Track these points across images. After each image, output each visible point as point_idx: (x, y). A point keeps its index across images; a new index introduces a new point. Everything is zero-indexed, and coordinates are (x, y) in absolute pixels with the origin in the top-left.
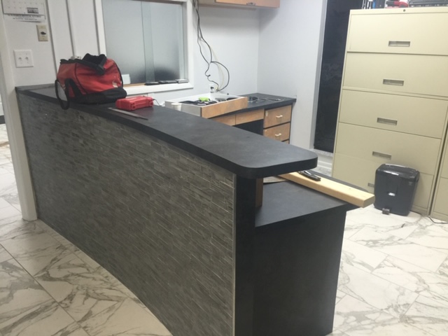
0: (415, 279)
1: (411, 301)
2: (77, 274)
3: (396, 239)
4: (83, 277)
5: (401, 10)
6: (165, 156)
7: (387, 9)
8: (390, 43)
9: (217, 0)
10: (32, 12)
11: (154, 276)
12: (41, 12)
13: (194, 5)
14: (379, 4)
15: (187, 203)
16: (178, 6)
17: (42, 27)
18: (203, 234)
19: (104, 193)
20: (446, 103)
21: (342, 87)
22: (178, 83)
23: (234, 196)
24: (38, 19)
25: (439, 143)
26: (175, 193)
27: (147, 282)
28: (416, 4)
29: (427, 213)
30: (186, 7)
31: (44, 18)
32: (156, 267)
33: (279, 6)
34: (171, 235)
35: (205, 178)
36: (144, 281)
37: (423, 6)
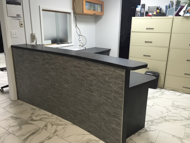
0: (165, 109)
1: (166, 115)
2: (45, 118)
3: (155, 97)
4: (47, 118)
5: (150, 17)
6: (92, 67)
7: (145, 17)
8: (147, 29)
9: (84, 13)
10: (18, 16)
11: (82, 113)
12: (22, 16)
13: (74, 14)
14: (142, 15)
15: (102, 83)
16: (68, 14)
17: (21, 22)
18: (109, 92)
19: (57, 84)
20: (167, 49)
21: (130, 44)
22: (68, 43)
23: (124, 77)
24: (20, 19)
25: (165, 63)
26: (95, 80)
27: (78, 116)
28: (155, 15)
29: (163, 88)
30: (71, 15)
31: (22, 18)
32: (84, 109)
33: (103, 15)
34: (93, 95)
35: (111, 73)
36: (76, 116)
37: (157, 16)
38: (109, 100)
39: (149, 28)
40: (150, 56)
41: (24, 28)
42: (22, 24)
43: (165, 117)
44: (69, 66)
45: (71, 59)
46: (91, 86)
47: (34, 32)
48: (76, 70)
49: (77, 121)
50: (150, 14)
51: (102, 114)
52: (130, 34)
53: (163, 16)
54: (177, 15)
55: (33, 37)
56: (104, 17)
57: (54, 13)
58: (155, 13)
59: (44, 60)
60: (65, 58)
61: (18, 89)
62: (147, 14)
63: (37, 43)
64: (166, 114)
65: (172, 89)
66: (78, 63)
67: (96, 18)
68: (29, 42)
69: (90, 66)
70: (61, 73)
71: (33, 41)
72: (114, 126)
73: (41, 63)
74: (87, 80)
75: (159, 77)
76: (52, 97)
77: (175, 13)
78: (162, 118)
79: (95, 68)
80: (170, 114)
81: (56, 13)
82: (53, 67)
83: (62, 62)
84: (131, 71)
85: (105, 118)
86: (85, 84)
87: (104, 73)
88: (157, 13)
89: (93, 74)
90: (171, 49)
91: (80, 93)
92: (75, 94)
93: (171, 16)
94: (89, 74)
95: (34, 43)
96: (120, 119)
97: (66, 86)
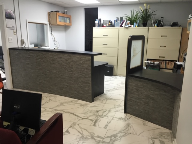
5: (105, 28)
6: (72, 57)
7: (101, 28)
8: (103, 35)
9: (58, 24)
10: (13, 27)
11: (66, 86)
12: (15, 27)
13: (50, 25)
14: (99, 26)
15: (78, 65)
16: (45, 25)
17: (15, 31)
18: (83, 70)
19: (48, 71)
20: (117, 49)
21: (93, 46)
22: (46, 47)
23: (91, 60)
24: (14, 29)
25: (117, 58)
26: (75, 64)
27: (64, 89)
28: (108, 27)
29: (117, 75)
30: (47, 25)
31: (15, 28)
32: (67, 84)
33: (71, 25)
34: (73, 74)
35: (84, 59)
36: (62, 90)
37: (109, 27)
38: (83, 74)
39: (105, 35)
40: (107, 54)
41: (16, 35)
42: (15, 33)
43: (116, 88)
44: (57, 58)
45: (58, 54)
46: (72, 68)
47: (23, 39)
48: (61, 60)
49: (63, 93)
50: (105, 25)
51: (80, 84)
52: (92, 40)
53: (113, 27)
54: (121, 26)
55: (22, 42)
56: (72, 27)
57: (36, 24)
58: (108, 25)
59: (38, 56)
60: (53, 53)
61: (13, 80)
62: (103, 25)
63: (26, 47)
64: (117, 87)
65: (122, 75)
66: (63, 56)
67: (66, 28)
68: (20, 46)
69: (71, 56)
70: (50, 63)
71: (22, 45)
72: (86, 89)
73: (35, 58)
74: (69, 65)
75: (114, 68)
76: (44, 81)
77: (120, 25)
78: (115, 89)
79: (74, 57)
80: (119, 87)
81: (37, 24)
82: (44, 60)
83: (51, 56)
84: (94, 56)
85: (82, 85)
86: (68, 68)
87: (80, 59)
88: (109, 25)
89: (73, 61)
90: (119, 49)
91: (65, 74)
92: (62, 75)
93: (117, 27)
94: (70, 61)
95: (23, 46)
96: (90, 84)
97: (55, 71)
